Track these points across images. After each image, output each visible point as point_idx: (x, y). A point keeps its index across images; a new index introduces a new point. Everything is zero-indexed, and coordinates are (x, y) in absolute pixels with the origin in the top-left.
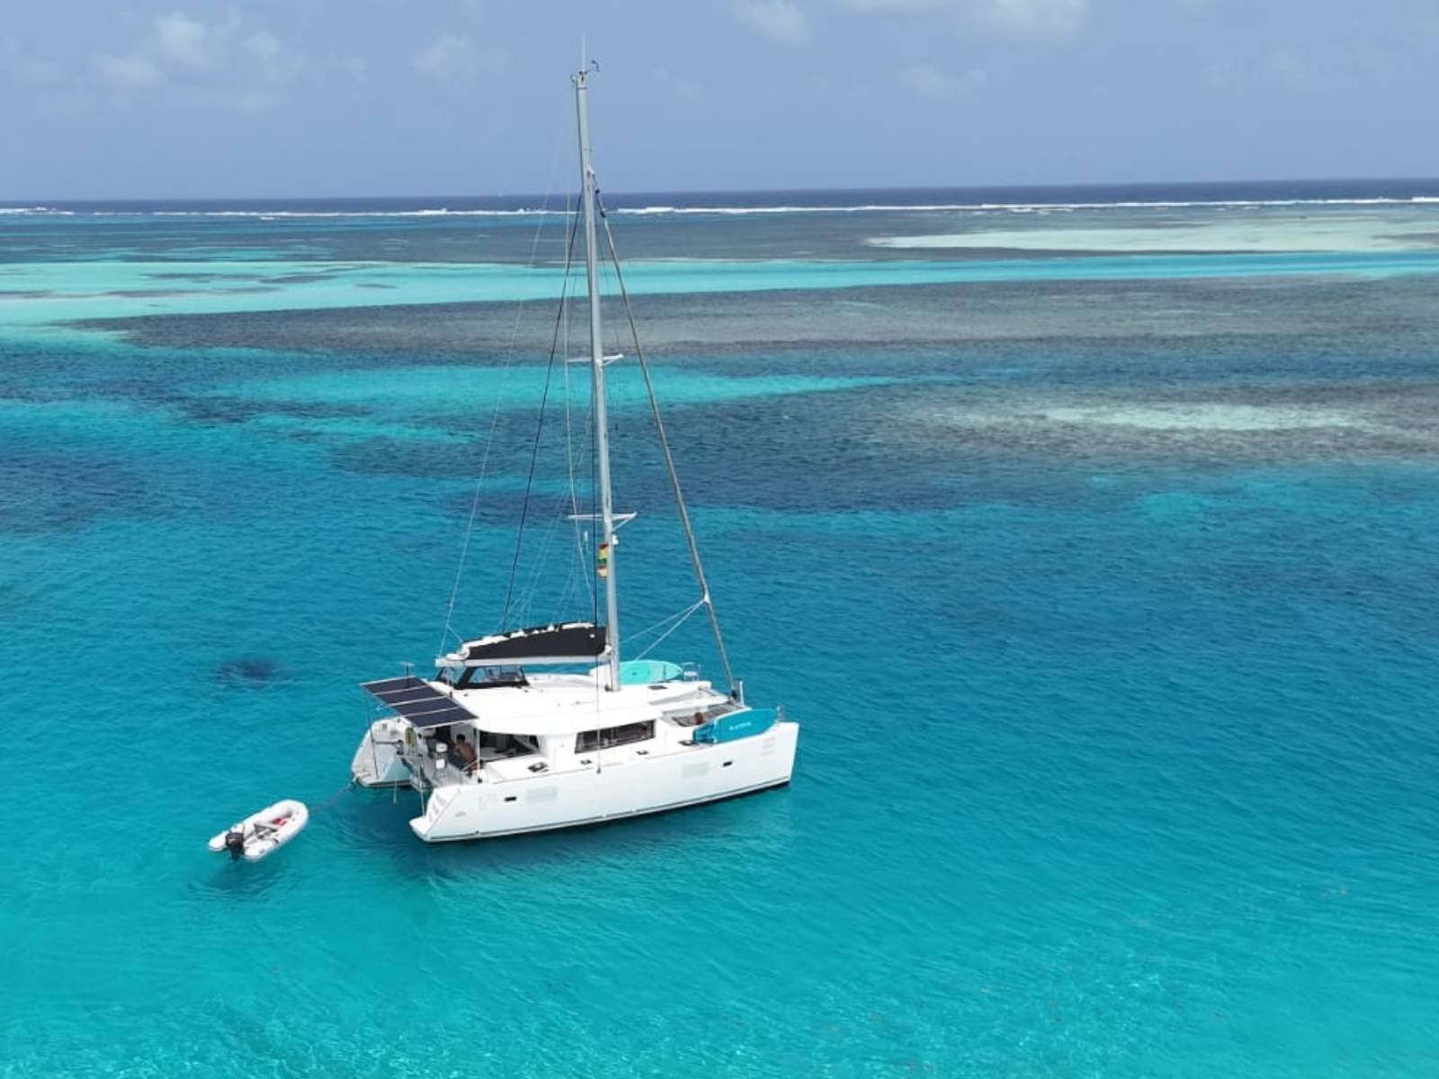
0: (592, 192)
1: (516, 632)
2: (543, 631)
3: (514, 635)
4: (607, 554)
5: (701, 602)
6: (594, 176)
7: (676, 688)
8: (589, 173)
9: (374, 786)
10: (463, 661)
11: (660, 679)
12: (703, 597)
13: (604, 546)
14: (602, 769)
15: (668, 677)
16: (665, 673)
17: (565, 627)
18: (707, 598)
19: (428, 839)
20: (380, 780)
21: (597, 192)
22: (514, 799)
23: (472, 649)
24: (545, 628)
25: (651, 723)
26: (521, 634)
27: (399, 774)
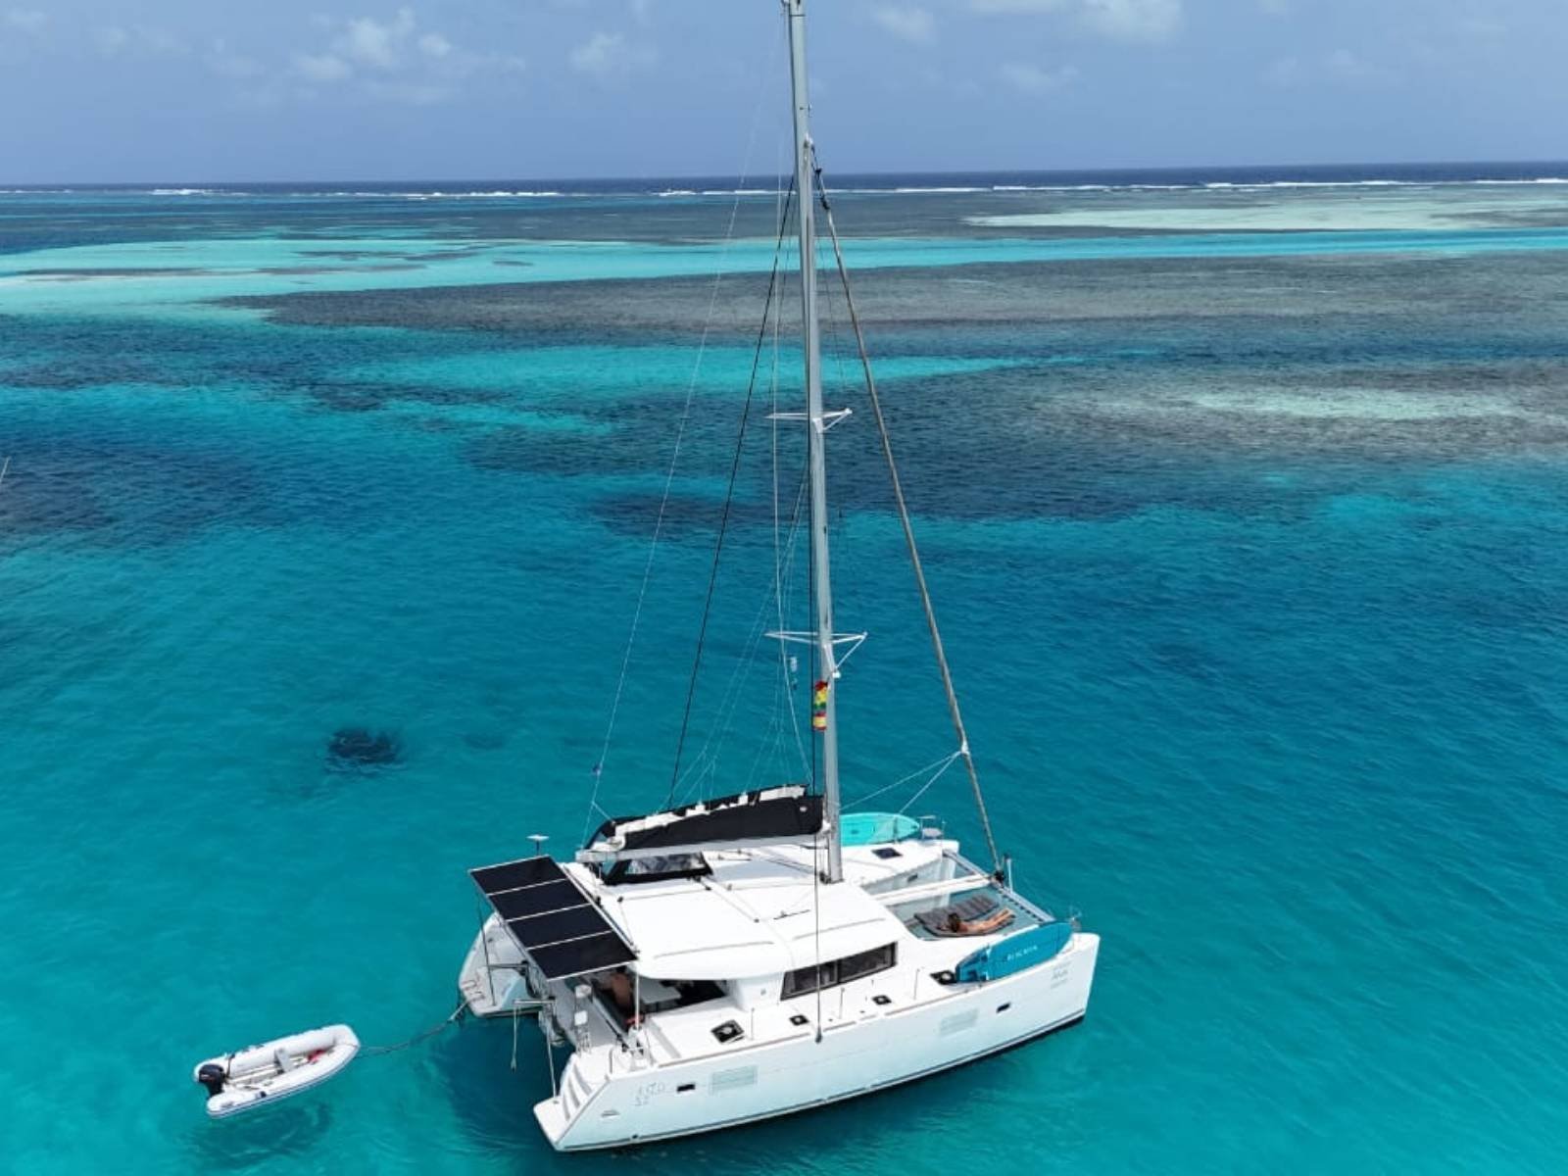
0: (810, 171)
1: (692, 807)
2: (732, 805)
3: (690, 813)
4: (824, 696)
5: (957, 754)
6: (813, 149)
7: (914, 855)
8: (806, 145)
9: (490, 1017)
10: (616, 853)
11: (890, 838)
12: (959, 749)
13: (822, 685)
14: (823, 1034)
15: (900, 836)
16: (895, 831)
17: (765, 796)
18: (965, 748)
19: (560, 1147)
20: (496, 1009)
21: (818, 172)
22: (690, 1087)
23: (628, 836)
24: (735, 799)
25: (892, 947)
26: (700, 810)
27: (523, 1002)
